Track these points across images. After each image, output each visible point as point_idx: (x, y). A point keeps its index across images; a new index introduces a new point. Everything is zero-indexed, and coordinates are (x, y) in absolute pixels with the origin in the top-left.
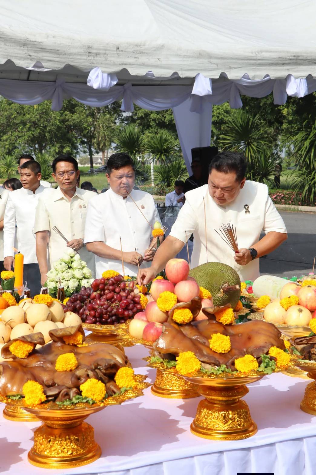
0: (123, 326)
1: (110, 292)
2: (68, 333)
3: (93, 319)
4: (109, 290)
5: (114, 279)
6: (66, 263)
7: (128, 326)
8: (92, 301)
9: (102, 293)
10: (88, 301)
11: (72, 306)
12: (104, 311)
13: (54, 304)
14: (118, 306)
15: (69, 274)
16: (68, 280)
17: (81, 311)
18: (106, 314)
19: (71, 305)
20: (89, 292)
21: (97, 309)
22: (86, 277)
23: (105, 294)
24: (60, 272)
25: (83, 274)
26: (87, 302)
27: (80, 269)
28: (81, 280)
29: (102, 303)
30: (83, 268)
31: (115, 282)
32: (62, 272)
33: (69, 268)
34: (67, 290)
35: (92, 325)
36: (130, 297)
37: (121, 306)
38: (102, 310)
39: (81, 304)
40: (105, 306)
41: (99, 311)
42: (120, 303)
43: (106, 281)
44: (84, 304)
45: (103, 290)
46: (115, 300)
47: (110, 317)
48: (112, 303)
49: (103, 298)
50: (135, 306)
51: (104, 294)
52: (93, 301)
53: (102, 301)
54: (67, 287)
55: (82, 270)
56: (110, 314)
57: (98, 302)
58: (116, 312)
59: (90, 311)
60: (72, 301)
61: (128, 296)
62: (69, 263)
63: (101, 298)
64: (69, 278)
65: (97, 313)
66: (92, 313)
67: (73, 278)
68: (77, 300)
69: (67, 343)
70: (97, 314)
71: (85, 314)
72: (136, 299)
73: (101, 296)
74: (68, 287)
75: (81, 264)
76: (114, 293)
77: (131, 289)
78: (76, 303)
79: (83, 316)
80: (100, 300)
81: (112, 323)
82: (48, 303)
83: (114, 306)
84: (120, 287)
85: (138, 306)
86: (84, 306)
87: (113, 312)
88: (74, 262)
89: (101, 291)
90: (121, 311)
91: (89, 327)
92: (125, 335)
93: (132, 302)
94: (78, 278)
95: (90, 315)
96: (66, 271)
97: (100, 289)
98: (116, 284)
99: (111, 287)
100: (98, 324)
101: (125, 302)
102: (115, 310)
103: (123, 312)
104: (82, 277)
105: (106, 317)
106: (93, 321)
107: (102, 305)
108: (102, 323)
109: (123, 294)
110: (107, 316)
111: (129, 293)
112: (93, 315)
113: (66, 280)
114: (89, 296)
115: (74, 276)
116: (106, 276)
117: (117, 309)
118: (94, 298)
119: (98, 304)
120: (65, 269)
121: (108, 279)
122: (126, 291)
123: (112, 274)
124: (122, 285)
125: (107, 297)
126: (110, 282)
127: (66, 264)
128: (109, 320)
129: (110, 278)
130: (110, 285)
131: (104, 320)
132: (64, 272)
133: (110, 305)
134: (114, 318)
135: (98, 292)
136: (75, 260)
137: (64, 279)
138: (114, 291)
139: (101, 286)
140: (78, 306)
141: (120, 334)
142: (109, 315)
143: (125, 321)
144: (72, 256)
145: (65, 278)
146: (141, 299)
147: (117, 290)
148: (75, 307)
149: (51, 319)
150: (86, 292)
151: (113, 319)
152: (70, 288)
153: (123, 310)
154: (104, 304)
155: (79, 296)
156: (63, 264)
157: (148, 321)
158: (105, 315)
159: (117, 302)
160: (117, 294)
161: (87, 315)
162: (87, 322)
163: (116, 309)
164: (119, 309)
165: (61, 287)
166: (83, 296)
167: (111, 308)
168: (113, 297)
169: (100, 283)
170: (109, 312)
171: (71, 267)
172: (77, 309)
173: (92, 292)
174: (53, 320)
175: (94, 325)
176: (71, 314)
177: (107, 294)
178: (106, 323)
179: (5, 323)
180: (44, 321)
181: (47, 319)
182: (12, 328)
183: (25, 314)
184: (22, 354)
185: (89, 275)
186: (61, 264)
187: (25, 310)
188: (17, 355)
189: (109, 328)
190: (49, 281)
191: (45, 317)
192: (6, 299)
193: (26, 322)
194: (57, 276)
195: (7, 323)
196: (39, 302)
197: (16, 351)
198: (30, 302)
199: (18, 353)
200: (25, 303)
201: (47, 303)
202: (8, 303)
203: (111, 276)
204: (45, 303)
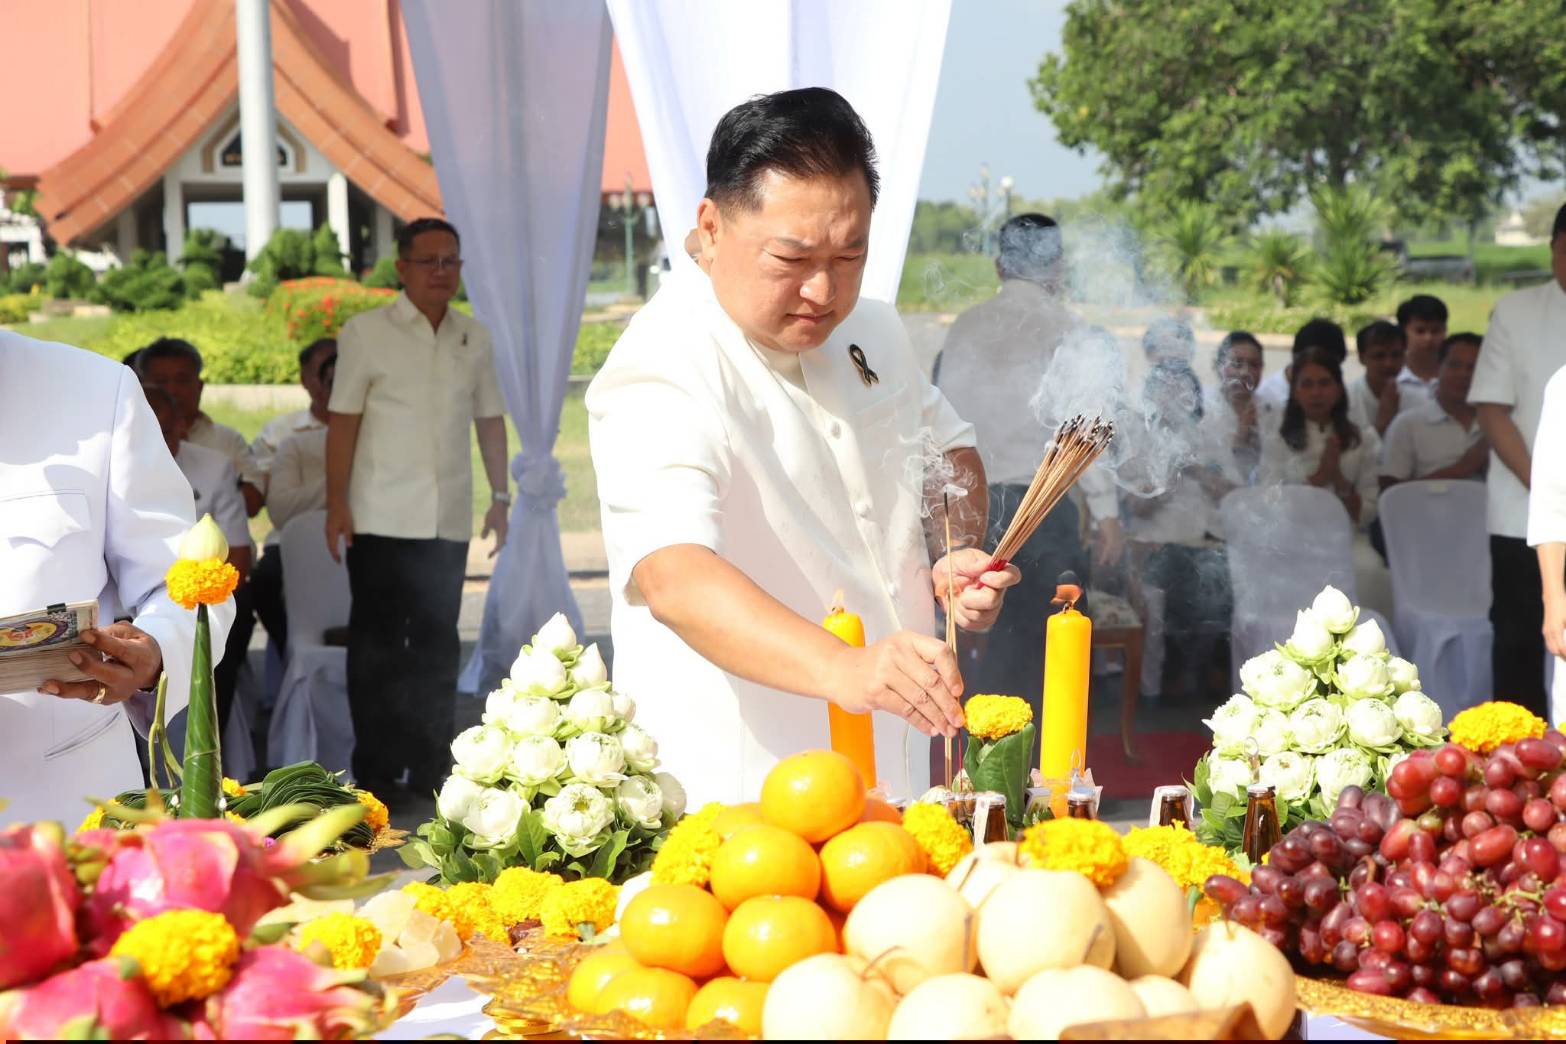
1: (1495, 824)
3: (1393, 971)
4: (1486, 811)
5: (1519, 753)
6: (1306, 667)
8: (1391, 869)
9: (1450, 826)
10: (1372, 867)
11: (1279, 888)
12: (1454, 928)
13: (1136, 875)
14: (1537, 905)
15: (1321, 723)
16: (1314, 755)
17: (1332, 920)
18: (1465, 943)
19: (1275, 882)
20: (1376, 817)
21: (1412, 915)
22: (1414, 741)
23: (1467, 831)
24: (1275, 712)
25: (1398, 725)
26: (1366, 871)
27: (1381, 698)
28: (1387, 755)
29: (1441, 882)
30: (1397, 694)
31: (1524, 771)
32: (1285, 713)
33: (1325, 690)
34: (1307, 807)
35: (1384, 1001)
37: (1552, 905)
38: (1443, 923)
39: (1332, 881)
40: (1457, 902)
41: (1423, 926)
42: (1548, 887)
43: (1472, 764)
44: (1347, 882)
45: (1454, 809)
46: (1522, 870)
47: (1487, 962)
48: (1504, 885)
49: (1450, 855)
51: (1461, 835)
52: (1398, 870)
53: (1447, 874)
54: (1307, 790)
55: (1390, 705)
56: (1490, 948)
57: (1423, 875)
58: (1524, 936)
59: (1371, 920)
60: (1286, 864)
62: (1324, 667)
63: (1444, 855)
64: (1322, 744)
65: (1415, 935)
66: (1385, 934)
67: (1340, 744)
68: (1312, 858)
70: (1413, 942)
71: (1349, 938)
73: (1439, 842)
74: (1317, 789)
75: (1387, 672)
76: (1515, 833)
78: (1302, 877)
79: (1340, 949)
80: (1434, 863)
81: (1502, 997)
82: (1098, 868)
83: (1509, 902)
84: (1550, 799)
86: (1346, 891)
87: (1506, 937)
88: (1349, 663)
89: (1443, 815)
90: (1554, 936)
91: (1366, 1013)
94: (1370, 745)
95: (1376, 943)
96: (1307, 706)
97: (1436, 807)
98: (1529, 784)
99: (1497, 799)
100: (1418, 996)
102: (1516, 927)
104: (1390, 740)
105: (1466, 961)
106: (1393, 980)
107: (1442, 896)
108: (1445, 995)
110: (1473, 956)
112: (1390, 946)
113: (1305, 754)
114: (1375, 839)
115: (1346, 733)
116: (1473, 737)
117: (1532, 923)
118: (1401, 856)
119: (1418, 889)
120: (1300, 696)
121: (1482, 753)
123: (1507, 725)
125: (1472, 852)
126: (1496, 768)
127: (1308, 673)
128: (1484, 981)
129: (1495, 748)
130: (1493, 787)
131: (1452, 976)
132: (1294, 713)
133: (1490, 898)
134: (1512, 969)
135: (1429, 821)
136: (1355, 653)
137: (1296, 745)
138: (1515, 817)
139: (1439, 789)
140: (1312, 892)
142: (1482, 951)
144: (1337, 630)
145: (1299, 741)
147: (1534, 814)
148: (1296, 897)
149: (1109, 960)
150: (1362, 816)
151: (1503, 976)
154: (1456, 890)
155: (1318, 838)
156: (1293, 672)
158: (1458, 954)
159: (1532, 880)
160: (1530, 837)
161: (1359, 946)
162: (1359, 981)
163: (1527, 922)
164: (1542, 922)
165: (1260, 788)
166: (1346, 839)
167: (1495, 915)
168: (1508, 856)
169: (1440, 775)
170: (1484, 938)
171: (1335, 690)
172: (1305, 906)
173: (1393, 817)
174: (1125, 967)
175: (1392, 1001)
177: (1476, 833)
178: (1463, 995)
179: (860, 966)
180: (1067, 966)
181: (1088, 958)
182: (898, 994)
183: (970, 921)
185: (1428, 730)
186: (1279, 672)
187: (974, 903)
189: (1478, 1026)
190: (1221, 755)
191: (1078, 946)
192: (920, 839)
193: (979, 971)
194: (1258, 732)
195: (872, 965)
196: (1052, 861)
198: (1005, 859)
200: (975, 862)
201: (1090, 870)
202: (929, 856)
203: (1503, 736)
204: (1079, 867)
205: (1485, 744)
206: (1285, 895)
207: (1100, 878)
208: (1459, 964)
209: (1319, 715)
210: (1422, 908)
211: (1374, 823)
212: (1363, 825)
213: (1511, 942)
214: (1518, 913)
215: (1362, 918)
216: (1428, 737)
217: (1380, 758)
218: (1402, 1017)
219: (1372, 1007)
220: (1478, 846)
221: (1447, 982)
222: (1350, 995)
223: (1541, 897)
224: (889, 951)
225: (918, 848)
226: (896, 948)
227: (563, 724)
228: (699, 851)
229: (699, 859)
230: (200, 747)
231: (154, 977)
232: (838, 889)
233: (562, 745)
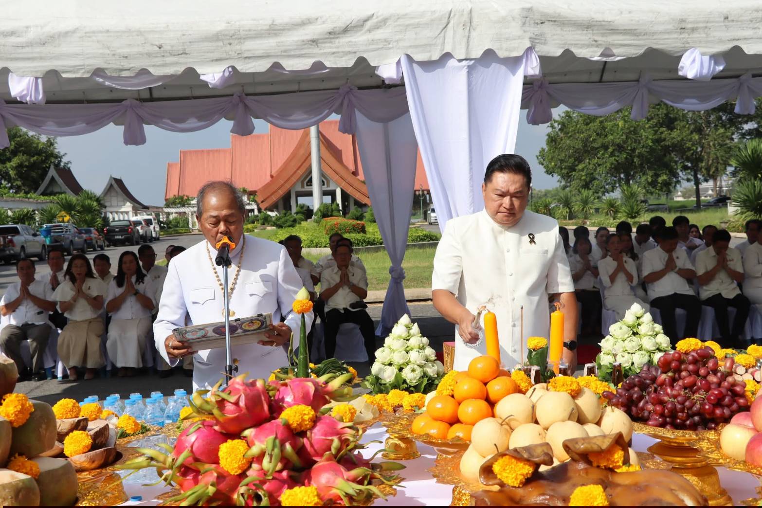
0: (711, 435)
1: (690, 375)
2: (595, 448)
3: (660, 420)
4: (688, 371)
5: (697, 353)
6: (629, 327)
7: (719, 435)
8: (659, 388)
9: (677, 376)
10: (653, 388)
12: (679, 406)
13: (584, 393)
14: (704, 399)
15: (634, 344)
16: (632, 353)
17: (641, 404)
18: (682, 411)
19: (624, 393)
20: (654, 373)
21: (666, 402)
22: (662, 349)
23: (682, 377)
24: (620, 341)
25: (657, 344)
26: (651, 389)
27: (651, 336)
29: (674, 392)
30: (656, 335)
31: (699, 359)
32: (623, 341)
33: (635, 334)
34: (630, 369)
35: (658, 429)
36: (726, 384)
37: (709, 399)
38: (675, 405)
39: (641, 393)
40: (680, 399)
41: (669, 406)
42: (707, 394)
43: (683, 357)
44: (645, 393)
45: (678, 370)
46: (699, 389)
47: (689, 416)
48: (694, 393)
49: (677, 384)
50: (733, 401)
51: (680, 378)
52: (661, 389)
53: (676, 390)
54: (630, 363)
55: (654, 338)
56: (690, 412)
57: (669, 390)
58: (700, 409)
59: (654, 404)
60: (627, 387)
61: (723, 383)
62: (634, 327)
63: (675, 384)
64: (634, 350)
65: (667, 409)
66: (658, 409)
67: (640, 350)
68: (635, 386)
69: (595, 464)
70: (666, 411)
71: (647, 410)
72: (738, 389)
73: (673, 380)
74: (633, 364)
75: (653, 328)
76: (697, 377)
77: (729, 370)
78: (632, 391)
79: (644, 413)
80: (672, 387)
81: (694, 427)
83: (696, 398)
84: (707, 367)
85: (741, 401)
86: (645, 396)
87: (695, 409)
88: (642, 326)
89: (674, 372)
90: (709, 408)
91: (653, 432)
92: (712, 452)
93: (729, 393)
94: (649, 350)
96: (629, 338)
97: (672, 370)
98: (701, 363)
99: (691, 367)
100: (668, 427)
101: (716, 392)
102: (698, 406)
103: (711, 409)
104: (654, 348)
105: (682, 416)
106: (661, 422)
107: (675, 397)
108: (676, 427)
109: (713, 379)
110: (685, 415)
111: (724, 377)
112: (660, 412)
113: (629, 353)
114: (654, 379)
115: (641, 347)
116: (683, 349)
117: (703, 405)
118: (663, 384)
119: (668, 395)
120: (627, 336)
121: (686, 353)
122: (719, 374)
123: (693, 345)
124: (711, 364)
125: (684, 383)
126: (690, 358)
127: (630, 329)
128: (688, 422)
129: (690, 352)
130: (690, 364)
131: (678, 421)
132: (626, 341)
133: (690, 397)
134: (696, 418)
135: (670, 374)
136: (644, 323)
137: (626, 350)
138: (696, 373)
139: (673, 364)
140: (635, 396)
141: (704, 449)
142: (687, 413)
143: (717, 424)
144: (638, 316)
145: (627, 349)
146: (746, 389)
147: (702, 372)
148: (630, 397)
149: (576, 419)
150: (650, 373)
151: (694, 421)
152: (636, 365)
153: (711, 406)
154: (679, 395)
155: (637, 380)
156: (625, 328)
157: (755, 429)
158: (680, 414)
159: (702, 392)
160: (701, 379)
161: (650, 412)
162: (650, 423)
163: (701, 404)
164: (706, 404)
165: (617, 364)
166: (645, 380)
167: (691, 402)
168: (695, 384)
169: (673, 360)
170: (688, 409)
171: (638, 334)
172: (633, 400)
173: (659, 373)
174: (581, 420)
175: (660, 429)
176: (613, 411)
177: (684, 378)
178: (682, 427)
179: (500, 421)
180: (563, 421)
181: (570, 419)
182: (512, 430)
183: (533, 407)
184: (514, 480)
185: (666, 345)
186: (621, 329)
187: (535, 402)
188: (505, 480)
189: (687, 436)
190: (604, 354)
191: (566, 414)
192: (516, 381)
193: (537, 422)
194: (615, 347)
195: (504, 421)
196: (557, 390)
197: (505, 474)
198: (543, 388)
199: (507, 477)
200: (535, 389)
201: (570, 392)
202: (519, 386)
203: (692, 348)
204: (566, 391)
205: (687, 351)
206: (627, 397)
207: (573, 394)
208: (680, 417)
209: (633, 341)
210: (669, 400)
211: (653, 375)
212: (650, 376)
213: (696, 411)
214: (698, 402)
215: (650, 404)
216: (667, 348)
217: (652, 354)
218: (664, 433)
219: (654, 430)
220: (686, 382)
221: (677, 423)
222: (647, 427)
223: (705, 397)
224: (509, 416)
225: (516, 384)
226: (512, 415)
227: (408, 347)
228: (450, 386)
229: (450, 388)
230: (303, 355)
231: (292, 424)
232: (492, 396)
233: (407, 353)
